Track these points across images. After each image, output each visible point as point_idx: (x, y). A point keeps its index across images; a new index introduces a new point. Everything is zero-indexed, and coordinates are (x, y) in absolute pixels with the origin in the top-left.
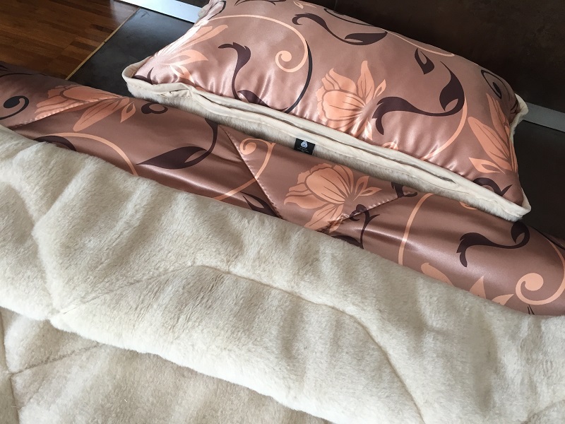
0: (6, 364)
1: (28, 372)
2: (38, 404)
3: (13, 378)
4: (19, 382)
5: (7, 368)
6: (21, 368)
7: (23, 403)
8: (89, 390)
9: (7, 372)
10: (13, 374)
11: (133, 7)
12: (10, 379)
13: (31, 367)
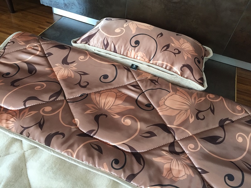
0: (22, 148)
1: (30, 151)
2: (33, 161)
3: (25, 153)
4: (27, 154)
5: (23, 149)
6: (28, 149)
7: (27, 161)
8: (50, 156)
9: (23, 151)
10: (25, 151)
11: (60, 16)
12: (24, 153)
13: (31, 149)
